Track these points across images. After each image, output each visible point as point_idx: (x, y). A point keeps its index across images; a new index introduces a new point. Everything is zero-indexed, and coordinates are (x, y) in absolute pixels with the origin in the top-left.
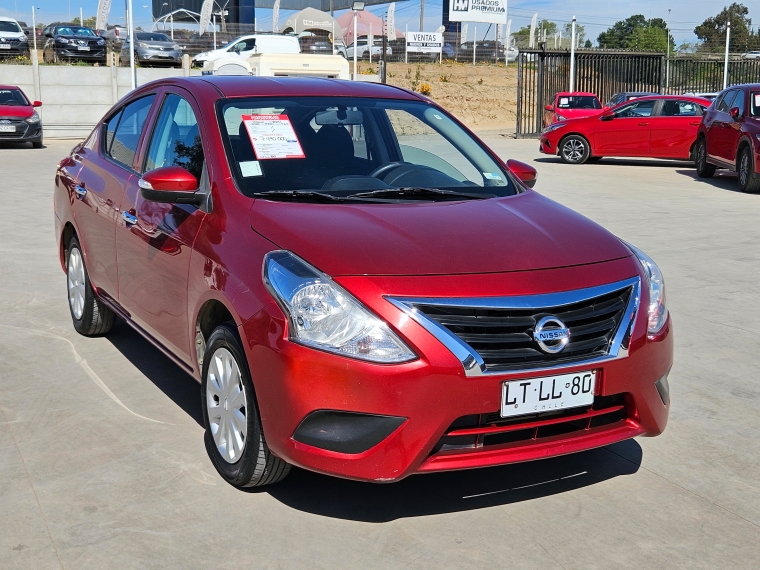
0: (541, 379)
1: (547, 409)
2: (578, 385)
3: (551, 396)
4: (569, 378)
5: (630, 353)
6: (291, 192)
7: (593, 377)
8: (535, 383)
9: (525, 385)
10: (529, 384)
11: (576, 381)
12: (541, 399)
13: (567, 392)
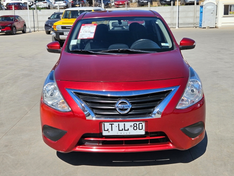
0: (119, 123)
1: (123, 134)
2: (136, 126)
3: (124, 130)
4: (132, 123)
5: (162, 116)
6: (80, 50)
7: (144, 124)
8: (116, 124)
9: (112, 124)
10: (113, 124)
11: (135, 125)
12: (119, 130)
13: (131, 129)
